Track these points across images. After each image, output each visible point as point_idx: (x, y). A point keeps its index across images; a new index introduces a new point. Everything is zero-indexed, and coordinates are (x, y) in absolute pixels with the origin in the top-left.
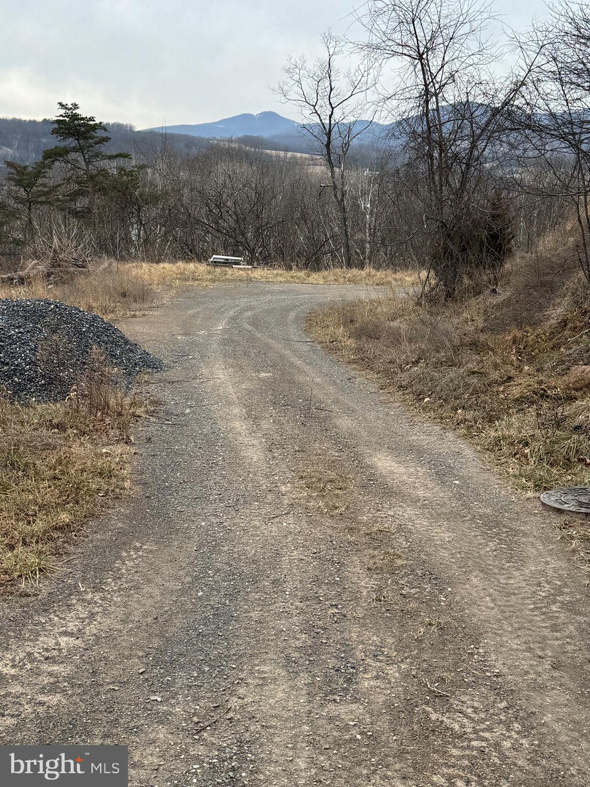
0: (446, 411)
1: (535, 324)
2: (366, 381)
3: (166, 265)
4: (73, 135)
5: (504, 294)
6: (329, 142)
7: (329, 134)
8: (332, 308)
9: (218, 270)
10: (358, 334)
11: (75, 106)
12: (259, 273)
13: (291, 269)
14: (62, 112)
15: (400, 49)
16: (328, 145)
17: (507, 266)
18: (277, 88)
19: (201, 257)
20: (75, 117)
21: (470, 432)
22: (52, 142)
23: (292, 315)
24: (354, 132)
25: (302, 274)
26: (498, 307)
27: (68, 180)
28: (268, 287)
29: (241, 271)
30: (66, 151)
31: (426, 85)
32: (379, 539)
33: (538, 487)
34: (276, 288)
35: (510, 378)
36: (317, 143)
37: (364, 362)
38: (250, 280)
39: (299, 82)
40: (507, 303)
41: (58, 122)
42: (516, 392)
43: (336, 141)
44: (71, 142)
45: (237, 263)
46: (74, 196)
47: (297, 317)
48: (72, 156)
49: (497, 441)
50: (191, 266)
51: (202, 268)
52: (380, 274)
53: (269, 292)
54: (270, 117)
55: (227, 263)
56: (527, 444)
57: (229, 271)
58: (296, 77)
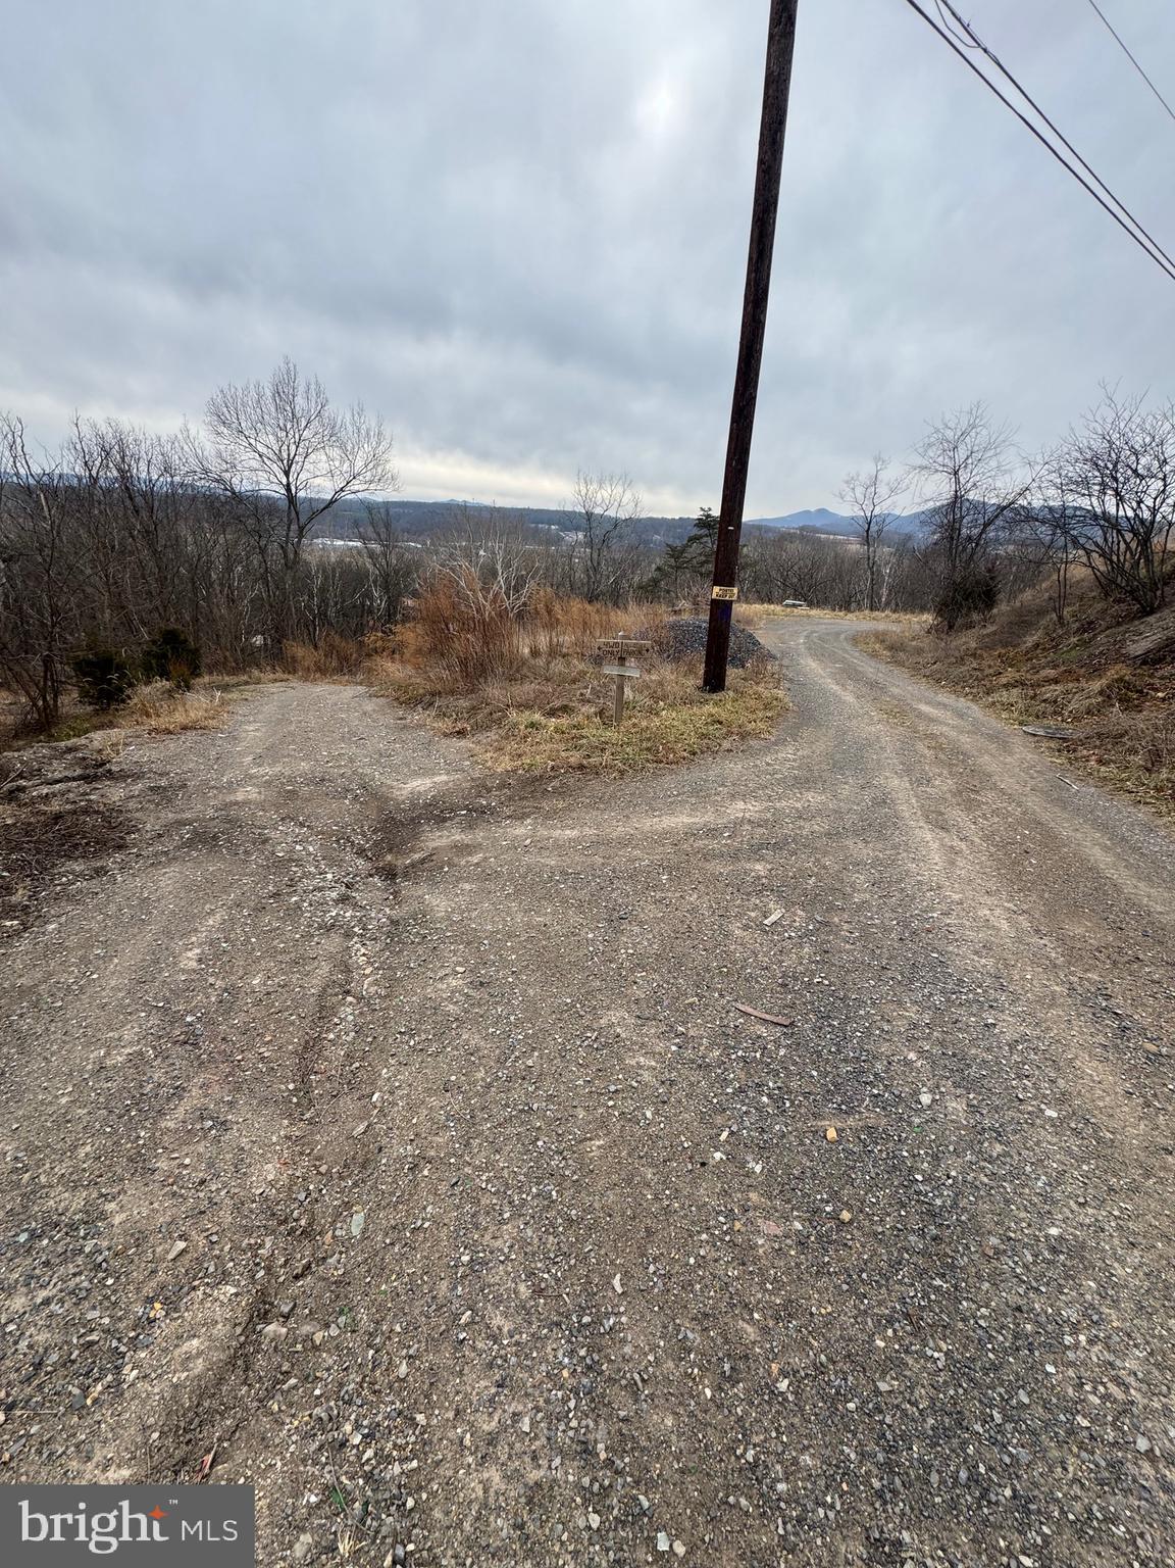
0: (959, 688)
1: (1015, 646)
2: (904, 673)
3: (757, 606)
4: (706, 527)
5: (991, 629)
6: (869, 528)
7: (869, 524)
8: (867, 635)
9: (789, 610)
10: (891, 648)
11: (710, 509)
12: (814, 612)
13: (834, 610)
14: (702, 513)
15: (941, 469)
16: (867, 531)
17: (995, 611)
18: (837, 494)
19: (780, 601)
20: (708, 516)
21: (975, 698)
22: (696, 531)
23: (842, 636)
24: (887, 521)
25: (841, 614)
26: (988, 635)
27: (700, 554)
28: (821, 621)
29: (804, 610)
30: (701, 537)
31: (956, 492)
32: (932, 736)
33: (1021, 724)
34: (826, 621)
35: (1000, 673)
36: (860, 529)
37: (900, 664)
38: (809, 616)
39: (853, 489)
40: (995, 633)
41: (699, 519)
42: (1004, 680)
43: (874, 528)
44: (704, 531)
45: (801, 606)
46: (702, 564)
47: (846, 639)
48: (705, 539)
49: (994, 703)
50: (772, 607)
51: (778, 608)
52: (895, 616)
53: (822, 624)
54: (822, 512)
55: (794, 605)
56: (1012, 706)
57: (795, 610)
58: (852, 486)
